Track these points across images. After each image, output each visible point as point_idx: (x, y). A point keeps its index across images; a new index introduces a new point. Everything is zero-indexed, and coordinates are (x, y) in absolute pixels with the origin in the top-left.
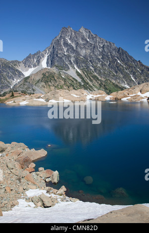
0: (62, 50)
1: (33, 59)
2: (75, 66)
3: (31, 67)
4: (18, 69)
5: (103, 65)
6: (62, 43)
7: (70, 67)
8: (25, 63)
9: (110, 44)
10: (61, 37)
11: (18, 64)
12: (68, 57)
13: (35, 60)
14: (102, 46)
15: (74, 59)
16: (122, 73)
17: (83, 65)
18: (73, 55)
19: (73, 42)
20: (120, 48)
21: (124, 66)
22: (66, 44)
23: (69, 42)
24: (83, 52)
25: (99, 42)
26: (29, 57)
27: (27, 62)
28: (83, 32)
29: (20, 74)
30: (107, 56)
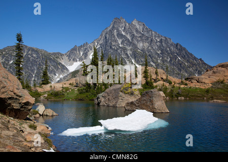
0: (116, 41)
1: (79, 51)
2: (133, 61)
3: (76, 61)
4: (60, 62)
5: (163, 61)
6: (115, 34)
7: (127, 61)
8: (69, 56)
9: (166, 39)
10: (113, 27)
11: (60, 57)
12: (124, 49)
13: (82, 53)
14: (158, 40)
15: (131, 52)
16: (186, 72)
17: (143, 60)
18: (129, 48)
19: (127, 34)
20: (177, 44)
21: (186, 64)
22: (120, 35)
23: (123, 33)
24: (140, 45)
25: (155, 36)
26: (74, 49)
27: (72, 55)
28: (136, 24)
29: (64, 68)
30: (167, 51)
